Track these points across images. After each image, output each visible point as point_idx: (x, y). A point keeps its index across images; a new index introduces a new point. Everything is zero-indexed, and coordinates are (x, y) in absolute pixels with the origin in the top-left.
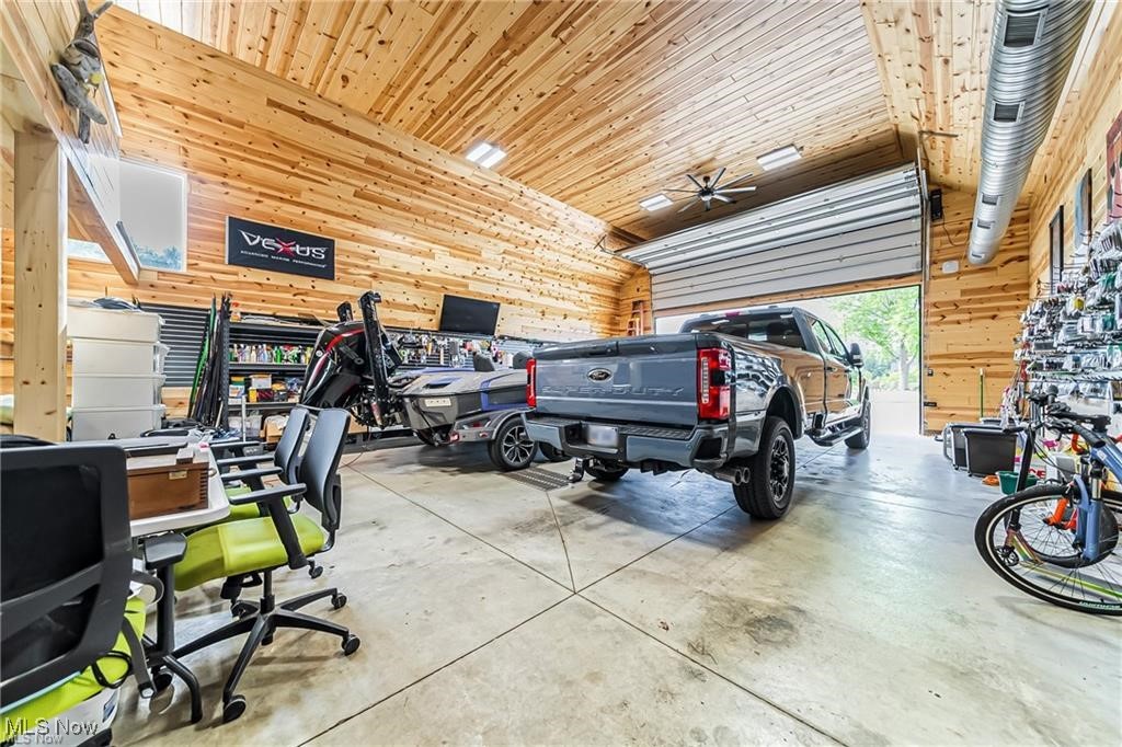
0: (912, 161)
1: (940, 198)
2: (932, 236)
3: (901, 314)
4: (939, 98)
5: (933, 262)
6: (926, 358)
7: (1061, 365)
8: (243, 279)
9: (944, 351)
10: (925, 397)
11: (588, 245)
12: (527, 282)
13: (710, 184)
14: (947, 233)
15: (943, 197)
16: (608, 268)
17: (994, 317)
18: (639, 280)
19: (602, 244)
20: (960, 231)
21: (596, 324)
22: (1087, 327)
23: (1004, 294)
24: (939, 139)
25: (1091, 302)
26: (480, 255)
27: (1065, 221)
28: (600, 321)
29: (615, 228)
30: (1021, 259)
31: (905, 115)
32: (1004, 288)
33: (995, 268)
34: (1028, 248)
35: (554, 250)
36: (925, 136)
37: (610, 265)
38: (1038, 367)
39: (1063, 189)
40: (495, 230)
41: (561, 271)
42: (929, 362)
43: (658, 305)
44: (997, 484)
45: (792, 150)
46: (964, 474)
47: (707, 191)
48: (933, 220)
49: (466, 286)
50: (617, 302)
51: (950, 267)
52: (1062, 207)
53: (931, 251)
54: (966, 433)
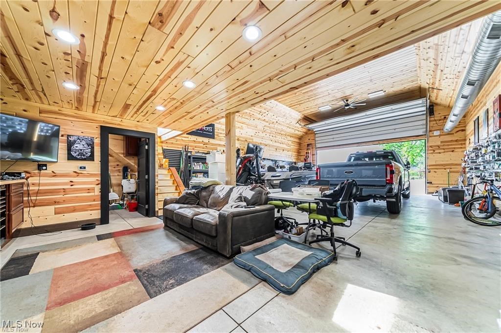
0: (425, 97)
1: (433, 108)
2: (430, 121)
3: (406, 147)
4: (438, 80)
5: (430, 131)
6: (428, 166)
7: (479, 168)
8: (190, 139)
9: (434, 163)
10: (428, 180)
11: (294, 122)
12: (271, 137)
13: (348, 102)
14: (435, 120)
15: (434, 107)
16: (299, 131)
17: (453, 151)
18: (310, 135)
19: (299, 122)
20: (440, 120)
21: (293, 153)
22: (488, 158)
23: (456, 143)
24: (435, 90)
25: (489, 151)
26: (257, 127)
27: (480, 121)
28: (295, 152)
29: (305, 116)
30: (463, 130)
31: (424, 82)
32: (456, 141)
33: (453, 134)
34: (465, 126)
35: (282, 125)
36: (431, 89)
37: (300, 130)
38: (471, 169)
39: (479, 111)
40: (264, 118)
41: (282, 133)
42: (429, 167)
43: (318, 145)
44: (460, 206)
45: (382, 92)
46: (447, 204)
47: (348, 105)
48: (430, 115)
49: (253, 139)
50: (300, 144)
51: (436, 133)
52: (478, 117)
53: (429, 127)
54: (448, 191)
